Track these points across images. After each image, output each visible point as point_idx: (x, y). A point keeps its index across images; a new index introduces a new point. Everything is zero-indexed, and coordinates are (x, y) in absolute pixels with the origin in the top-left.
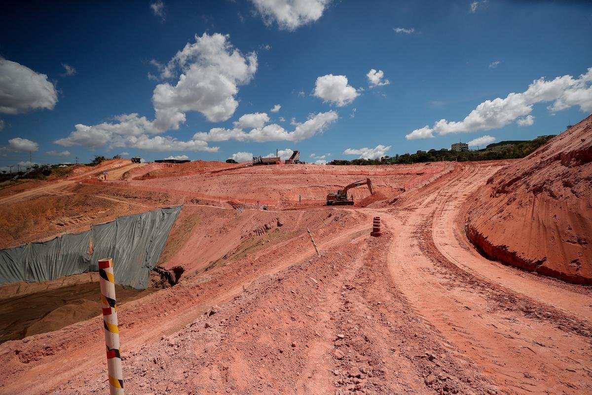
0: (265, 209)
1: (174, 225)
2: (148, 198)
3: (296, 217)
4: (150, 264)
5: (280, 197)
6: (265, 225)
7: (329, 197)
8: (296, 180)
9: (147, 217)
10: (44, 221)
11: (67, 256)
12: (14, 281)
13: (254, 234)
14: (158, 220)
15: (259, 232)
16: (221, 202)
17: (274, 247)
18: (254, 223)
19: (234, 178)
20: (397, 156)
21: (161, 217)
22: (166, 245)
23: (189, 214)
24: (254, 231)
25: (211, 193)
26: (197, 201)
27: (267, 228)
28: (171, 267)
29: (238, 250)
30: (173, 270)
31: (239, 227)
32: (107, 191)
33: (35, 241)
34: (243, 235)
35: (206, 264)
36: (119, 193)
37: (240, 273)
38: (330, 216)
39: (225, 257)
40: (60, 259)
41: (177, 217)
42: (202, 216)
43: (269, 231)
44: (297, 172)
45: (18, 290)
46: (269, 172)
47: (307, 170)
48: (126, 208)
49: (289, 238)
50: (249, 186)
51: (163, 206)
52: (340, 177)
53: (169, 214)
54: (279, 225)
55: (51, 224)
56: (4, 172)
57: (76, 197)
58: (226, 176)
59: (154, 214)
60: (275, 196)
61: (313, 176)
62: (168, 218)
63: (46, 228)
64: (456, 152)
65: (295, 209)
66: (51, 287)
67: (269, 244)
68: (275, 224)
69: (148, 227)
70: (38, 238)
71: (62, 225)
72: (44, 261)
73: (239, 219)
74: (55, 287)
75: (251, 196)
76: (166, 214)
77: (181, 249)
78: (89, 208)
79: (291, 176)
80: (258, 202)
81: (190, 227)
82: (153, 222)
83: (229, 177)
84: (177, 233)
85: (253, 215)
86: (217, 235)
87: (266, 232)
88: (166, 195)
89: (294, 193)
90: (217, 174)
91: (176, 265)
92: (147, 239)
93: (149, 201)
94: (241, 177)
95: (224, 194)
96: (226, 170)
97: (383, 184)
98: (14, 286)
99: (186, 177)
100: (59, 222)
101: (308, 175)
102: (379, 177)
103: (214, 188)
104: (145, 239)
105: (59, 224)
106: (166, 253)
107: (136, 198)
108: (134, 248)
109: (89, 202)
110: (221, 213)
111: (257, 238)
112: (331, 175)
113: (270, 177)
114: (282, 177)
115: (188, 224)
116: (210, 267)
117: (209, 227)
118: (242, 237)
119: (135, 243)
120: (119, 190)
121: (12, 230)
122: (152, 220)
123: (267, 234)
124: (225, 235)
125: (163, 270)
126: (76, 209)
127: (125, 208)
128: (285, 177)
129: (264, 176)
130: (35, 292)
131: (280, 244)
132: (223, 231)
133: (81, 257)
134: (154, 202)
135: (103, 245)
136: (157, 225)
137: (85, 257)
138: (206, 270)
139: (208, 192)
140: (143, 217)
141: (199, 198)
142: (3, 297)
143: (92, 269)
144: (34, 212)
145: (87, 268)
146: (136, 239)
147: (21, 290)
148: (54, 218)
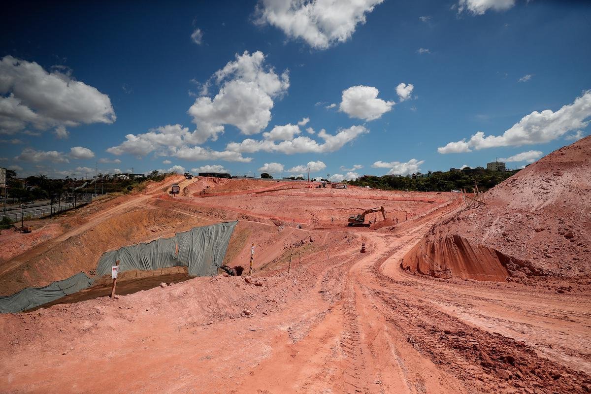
1: (231, 236)
2: (210, 212)
3: (323, 236)
4: (218, 264)
5: (311, 216)
6: (302, 241)
7: (350, 220)
8: (325, 203)
9: (213, 229)
10: (143, 229)
11: (162, 253)
12: (133, 269)
13: (293, 246)
14: (220, 232)
15: (297, 246)
16: (266, 218)
18: (293, 238)
19: (274, 199)
20: (430, 173)
21: (222, 229)
22: (227, 250)
23: (243, 228)
24: (293, 244)
25: (257, 210)
26: (247, 218)
27: (303, 243)
28: (233, 267)
29: (283, 257)
30: (235, 268)
31: (282, 240)
33: (141, 242)
34: (285, 247)
35: (260, 265)
36: (189, 208)
38: (346, 237)
39: (274, 261)
40: (158, 256)
41: (234, 230)
42: (252, 230)
43: (304, 245)
44: (326, 195)
45: (136, 274)
46: (303, 195)
47: (334, 194)
48: (196, 221)
49: (318, 251)
50: (286, 206)
51: (223, 221)
52: (362, 201)
53: (228, 227)
54: (311, 241)
55: (147, 231)
57: (160, 211)
58: (268, 196)
59: (217, 226)
60: (307, 215)
61: (339, 199)
62: (227, 231)
63: (144, 233)
64: (491, 171)
65: (323, 229)
66: (155, 275)
67: (304, 254)
68: (309, 240)
69: (213, 236)
70: (143, 240)
71: (154, 232)
72: (149, 256)
73: (282, 234)
74: (157, 275)
75: (288, 215)
76: (225, 227)
77: (239, 254)
78: (170, 220)
79: (321, 199)
80: (294, 220)
81: (244, 238)
82: (217, 232)
84: (235, 242)
85: (292, 232)
86: (266, 245)
87: (302, 245)
88: (223, 212)
89: (323, 213)
90: (260, 195)
91: (237, 265)
92: (214, 245)
93: (211, 216)
94: (280, 198)
95: (266, 212)
96: (267, 191)
97: (400, 208)
98: (133, 272)
100: (152, 229)
101: (335, 199)
102: (396, 202)
103: (259, 207)
104: (212, 245)
105: (152, 231)
106: (228, 256)
107: (201, 212)
108: (205, 251)
109: (169, 215)
110: (267, 229)
111: (296, 249)
112: (355, 199)
113: (303, 199)
114: (313, 199)
115: (242, 236)
116: (263, 268)
117: (259, 239)
119: (205, 247)
120: (188, 206)
121: (124, 233)
123: (303, 247)
124: (271, 245)
125: (228, 268)
126: (162, 220)
128: (316, 199)
129: (299, 198)
130: (147, 277)
132: (270, 242)
133: (171, 256)
134: (214, 217)
135: (185, 248)
136: (220, 235)
137: (174, 256)
138: (261, 269)
139: (254, 210)
140: (210, 228)
141: (248, 215)
142: (129, 278)
143: (179, 264)
144: (136, 221)
145: (175, 263)
146: (206, 245)
147: (138, 275)
148: (148, 227)
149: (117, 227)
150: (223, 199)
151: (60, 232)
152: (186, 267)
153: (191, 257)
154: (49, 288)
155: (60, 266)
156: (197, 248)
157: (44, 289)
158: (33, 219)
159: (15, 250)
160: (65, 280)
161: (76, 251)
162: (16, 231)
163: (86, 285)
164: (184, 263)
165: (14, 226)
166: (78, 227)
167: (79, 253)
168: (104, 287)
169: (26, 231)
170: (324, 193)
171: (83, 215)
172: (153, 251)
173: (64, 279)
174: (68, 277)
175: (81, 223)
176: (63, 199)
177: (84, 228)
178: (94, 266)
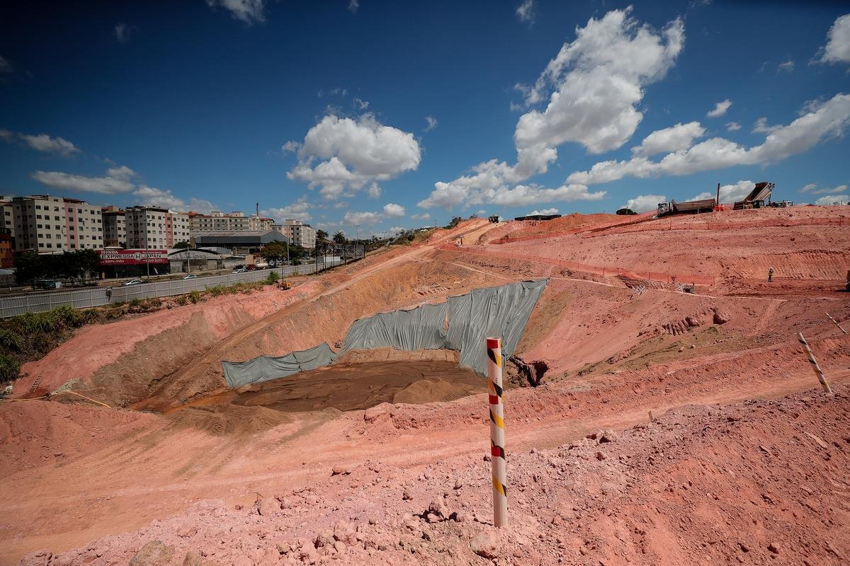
0: (687, 290)
1: (536, 305)
2: (506, 266)
3: (759, 310)
4: (506, 352)
5: (721, 270)
6: (688, 319)
8: (764, 240)
9: (504, 292)
10: (408, 289)
11: (426, 327)
12: (386, 346)
13: (663, 331)
14: (517, 296)
15: (674, 330)
16: (607, 275)
17: (708, 360)
18: (665, 312)
19: (629, 238)
21: (521, 293)
22: (526, 330)
23: (558, 290)
24: (664, 327)
25: (591, 261)
26: (570, 274)
27: (691, 324)
28: (531, 361)
29: (633, 352)
30: (533, 364)
31: (637, 317)
32: (463, 258)
33: (401, 309)
34: (642, 330)
35: (580, 366)
36: (475, 260)
37: (638, 390)
39: (610, 361)
40: (420, 330)
41: (541, 294)
42: (575, 295)
43: (695, 329)
44: (766, 223)
45: (389, 354)
46: (700, 226)
47: (793, 218)
49: (741, 348)
50: (656, 251)
51: (523, 278)
53: (531, 289)
54: (717, 320)
55: (414, 293)
56: (380, 238)
57: (435, 265)
58: (617, 235)
59: (513, 288)
60: (712, 269)
61: (809, 229)
62: (530, 295)
63: (410, 296)
65: (757, 295)
66: (413, 358)
67: (694, 351)
68: (710, 318)
69: (505, 305)
70: (404, 306)
71: (422, 294)
72: (408, 330)
73: (636, 304)
74: (415, 358)
75: (658, 268)
76: (527, 290)
77: (544, 338)
78: (445, 278)
79: (750, 232)
80: (673, 278)
81: (558, 309)
82: (511, 298)
83: (621, 237)
84: (541, 315)
85: (664, 299)
86: (598, 326)
87: (688, 330)
88: (528, 264)
89: (756, 264)
90: (601, 233)
91: (538, 359)
92: (504, 319)
93: (507, 271)
94: (643, 237)
95: (611, 264)
96: (616, 226)
98: (386, 350)
99: (555, 238)
100: (420, 291)
101: (794, 229)
103: (596, 255)
104: (501, 319)
105: (420, 293)
106: (525, 340)
107: (492, 266)
109: (446, 270)
110: (606, 293)
111: (670, 339)
113: (700, 235)
114: (727, 233)
115: (555, 306)
116: (585, 371)
117: (586, 313)
118: (641, 334)
120: (475, 257)
121: (385, 295)
122: (509, 296)
123: (691, 334)
124: (611, 326)
125: (521, 362)
126: (434, 278)
127: (480, 278)
128: (735, 233)
129: (688, 234)
130: (401, 360)
131: (721, 356)
132: (608, 319)
133: (438, 331)
134: (512, 273)
135: (458, 321)
136: (516, 302)
137: (441, 332)
138: (580, 374)
139: (586, 261)
140: (500, 291)
141: (573, 269)
142: (378, 358)
143: (447, 346)
144: (401, 279)
145: (442, 344)
146: (492, 318)
147: (391, 355)
148: (415, 286)
149: (379, 286)
150: (531, 245)
151: (318, 290)
152: (456, 351)
153: (466, 336)
154: (284, 360)
155: (303, 333)
156: (476, 322)
157: (280, 360)
158: (301, 275)
159: (267, 309)
160: (306, 351)
161: (324, 314)
162: (278, 287)
163: (327, 361)
164: (455, 345)
165: (277, 282)
166: (339, 285)
167: (327, 318)
168: (345, 367)
169: (285, 288)
170: (759, 218)
171: (348, 271)
172: (414, 322)
173: (304, 349)
174: (309, 347)
175: (343, 280)
176: (330, 250)
177: (343, 286)
178: (342, 336)
